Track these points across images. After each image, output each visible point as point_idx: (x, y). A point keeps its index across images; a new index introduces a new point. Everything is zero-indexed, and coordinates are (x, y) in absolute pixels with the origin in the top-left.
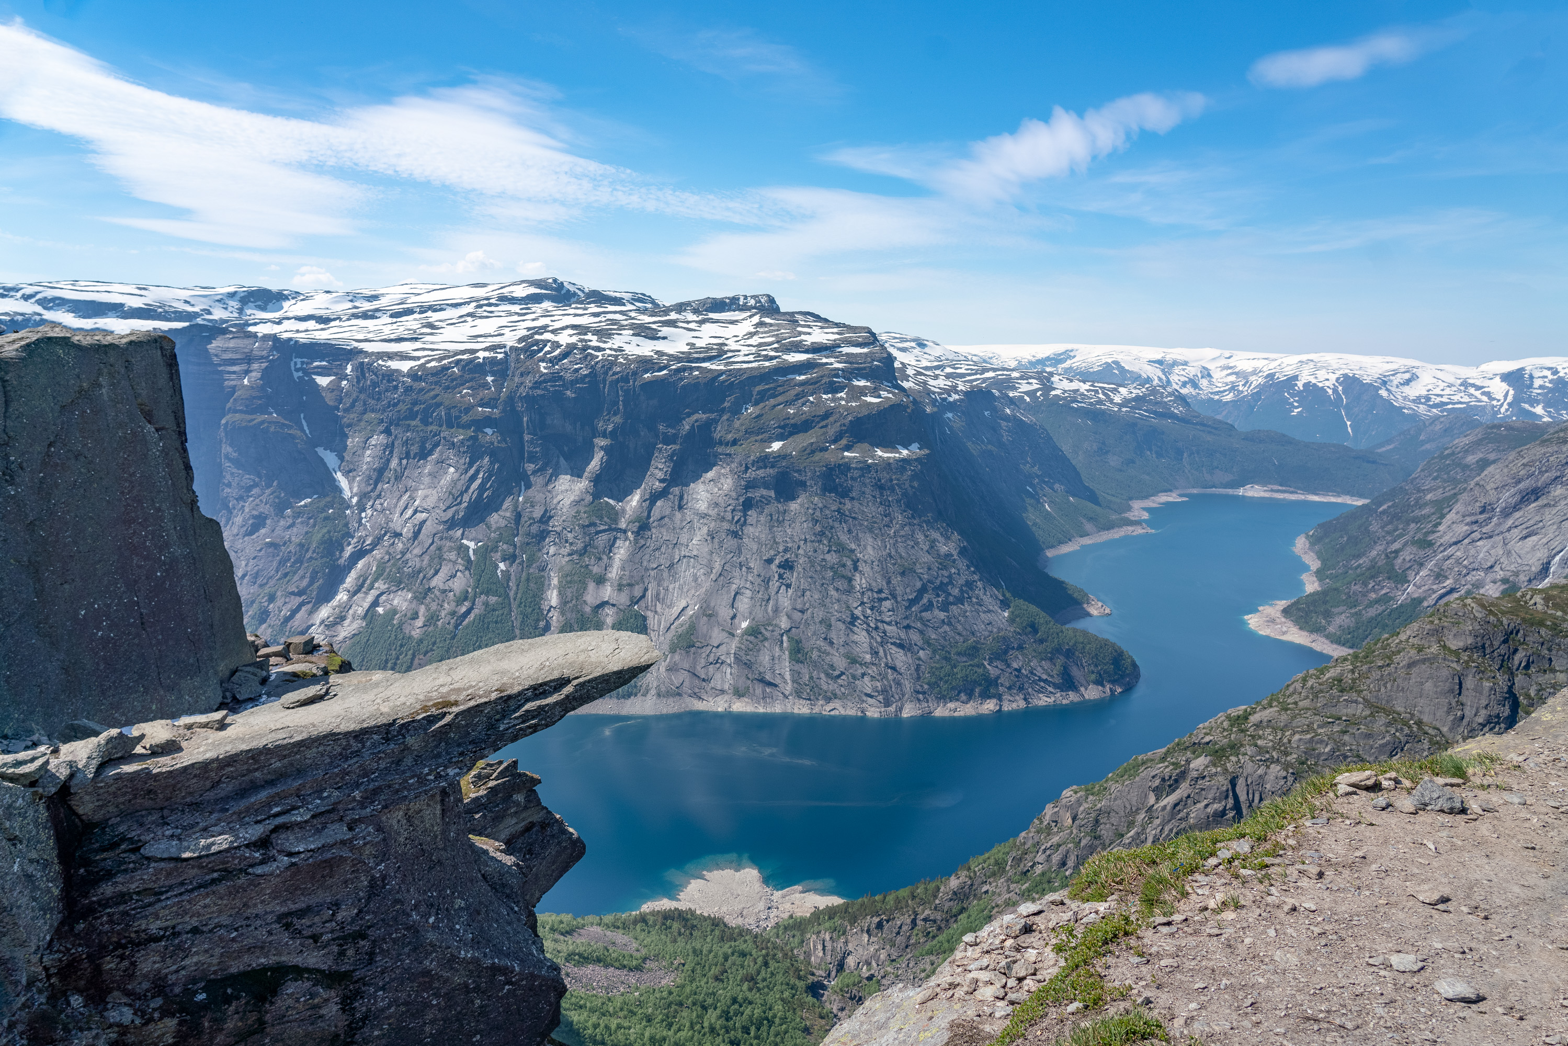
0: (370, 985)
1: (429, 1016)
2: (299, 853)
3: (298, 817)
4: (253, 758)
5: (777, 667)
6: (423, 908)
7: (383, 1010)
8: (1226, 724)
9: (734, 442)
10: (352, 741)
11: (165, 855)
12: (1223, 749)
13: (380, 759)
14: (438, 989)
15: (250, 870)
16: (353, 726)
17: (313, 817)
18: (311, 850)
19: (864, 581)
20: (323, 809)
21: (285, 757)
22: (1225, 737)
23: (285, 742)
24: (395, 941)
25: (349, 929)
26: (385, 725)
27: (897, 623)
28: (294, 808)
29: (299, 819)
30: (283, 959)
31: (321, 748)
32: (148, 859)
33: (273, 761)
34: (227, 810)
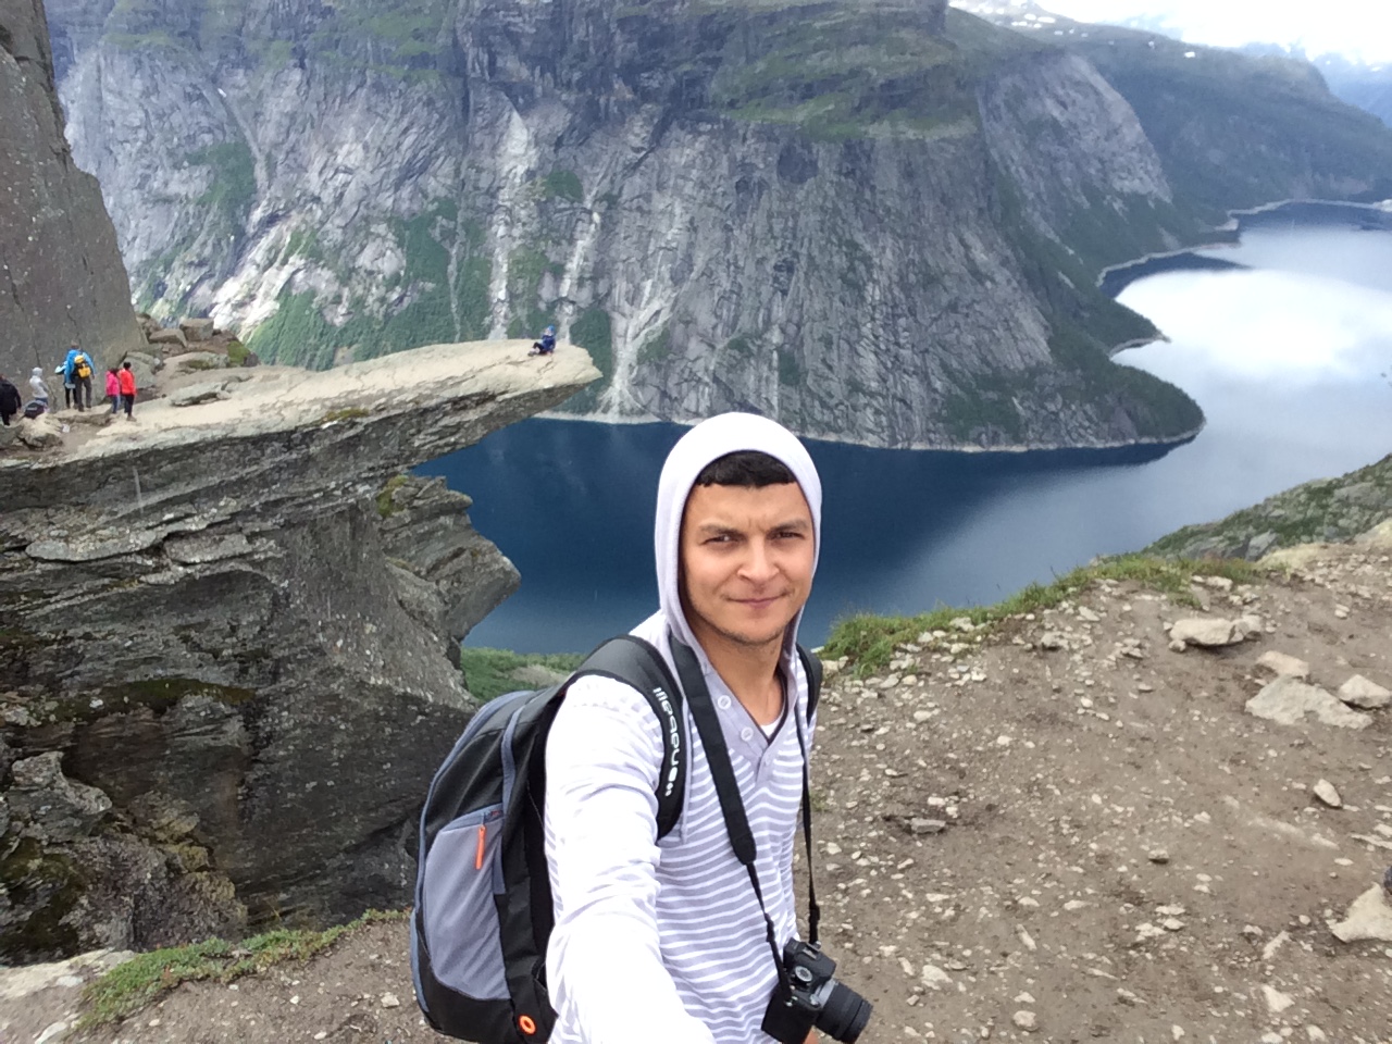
0: (274, 705)
1: (337, 740)
2: (194, 564)
3: (193, 525)
4: (140, 458)
5: (763, 389)
6: (330, 631)
7: (287, 731)
8: (1303, 498)
9: (732, 104)
10: (250, 447)
11: (53, 557)
12: (1295, 526)
13: (281, 469)
14: (346, 714)
15: (143, 578)
16: (250, 432)
17: (210, 526)
18: (208, 562)
19: (877, 292)
20: (218, 519)
21: (176, 460)
22: (1300, 512)
23: (176, 444)
24: (300, 662)
25: (250, 647)
26: (286, 432)
27: (913, 346)
28: (188, 515)
29: (194, 528)
30: (181, 671)
31: (216, 453)
32: (36, 559)
33: (163, 463)
34: (116, 513)
